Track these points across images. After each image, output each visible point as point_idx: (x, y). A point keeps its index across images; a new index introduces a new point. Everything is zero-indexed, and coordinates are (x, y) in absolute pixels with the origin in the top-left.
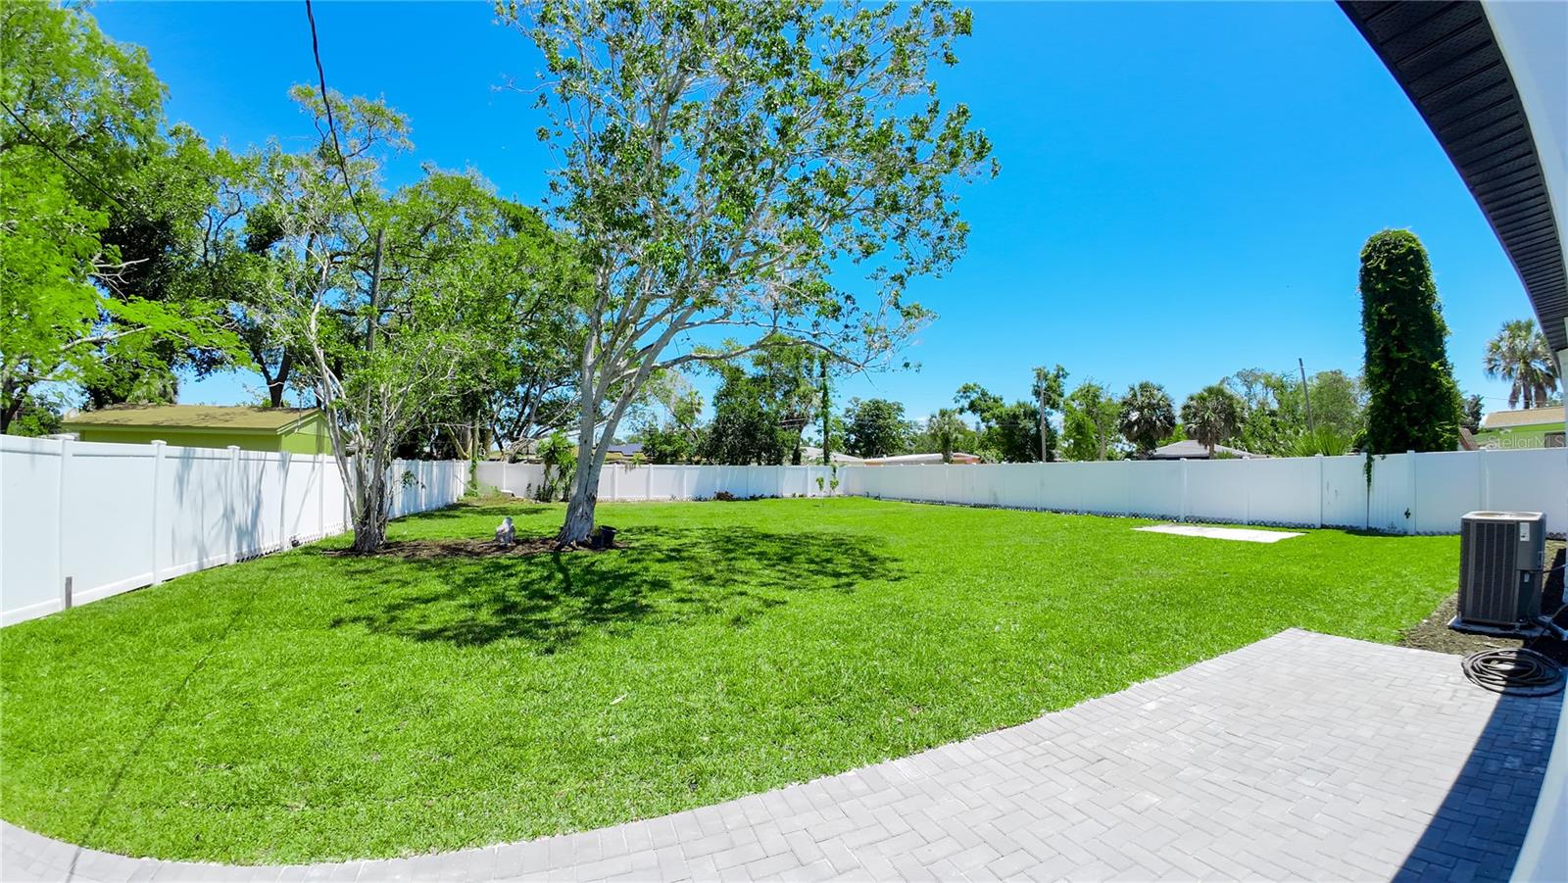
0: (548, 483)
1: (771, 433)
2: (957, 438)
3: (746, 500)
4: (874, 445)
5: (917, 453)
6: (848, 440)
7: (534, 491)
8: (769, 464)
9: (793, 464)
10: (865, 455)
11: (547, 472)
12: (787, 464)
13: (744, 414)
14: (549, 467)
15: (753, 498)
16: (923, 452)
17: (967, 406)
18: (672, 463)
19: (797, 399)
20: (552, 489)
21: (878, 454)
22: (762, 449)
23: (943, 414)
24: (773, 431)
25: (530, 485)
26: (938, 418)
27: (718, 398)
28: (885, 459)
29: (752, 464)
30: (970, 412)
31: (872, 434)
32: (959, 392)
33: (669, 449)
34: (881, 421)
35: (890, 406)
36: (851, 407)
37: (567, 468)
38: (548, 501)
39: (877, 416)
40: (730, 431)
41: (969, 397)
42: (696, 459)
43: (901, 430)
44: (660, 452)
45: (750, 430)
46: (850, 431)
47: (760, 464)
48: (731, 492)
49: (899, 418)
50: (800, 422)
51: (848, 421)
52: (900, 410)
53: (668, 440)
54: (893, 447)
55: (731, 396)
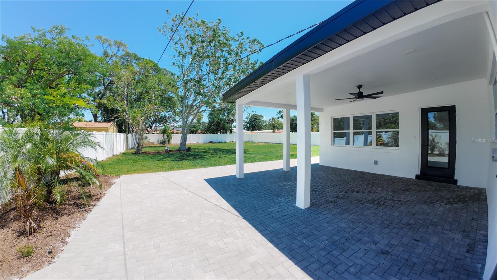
0: (164, 139)
1: (224, 125)
2: (276, 126)
3: (217, 143)
4: (255, 127)
5: (267, 130)
6: (247, 126)
7: (159, 141)
8: (223, 133)
9: (230, 133)
10: (252, 130)
11: (163, 136)
12: (228, 133)
13: (216, 120)
14: (164, 135)
15: (219, 142)
16: (269, 129)
17: (280, 116)
18: (195, 133)
19: (231, 115)
20: (165, 141)
21: (255, 130)
22: (221, 129)
23: (273, 119)
24: (224, 124)
25: (158, 140)
26: (272, 120)
27: (209, 115)
28: (257, 131)
29: (219, 133)
30: (281, 118)
31: (254, 124)
32: (278, 112)
33: (194, 129)
34: (257, 120)
35: (259, 116)
36: (248, 116)
37: (169, 135)
38: (164, 144)
39: (255, 119)
40: (213, 125)
41: (280, 114)
42: (203, 132)
43: (263, 123)
44: (192, 130)
45: (218, 124)
46: (248, 123)
47: (221, 133)
48: (213, 141)
49: (262, 119)
50: (232, 122)
51: (247, 120)
52: (262, 117)
53: (194, 127)
54: (260, 128)
55: (213, 115)
